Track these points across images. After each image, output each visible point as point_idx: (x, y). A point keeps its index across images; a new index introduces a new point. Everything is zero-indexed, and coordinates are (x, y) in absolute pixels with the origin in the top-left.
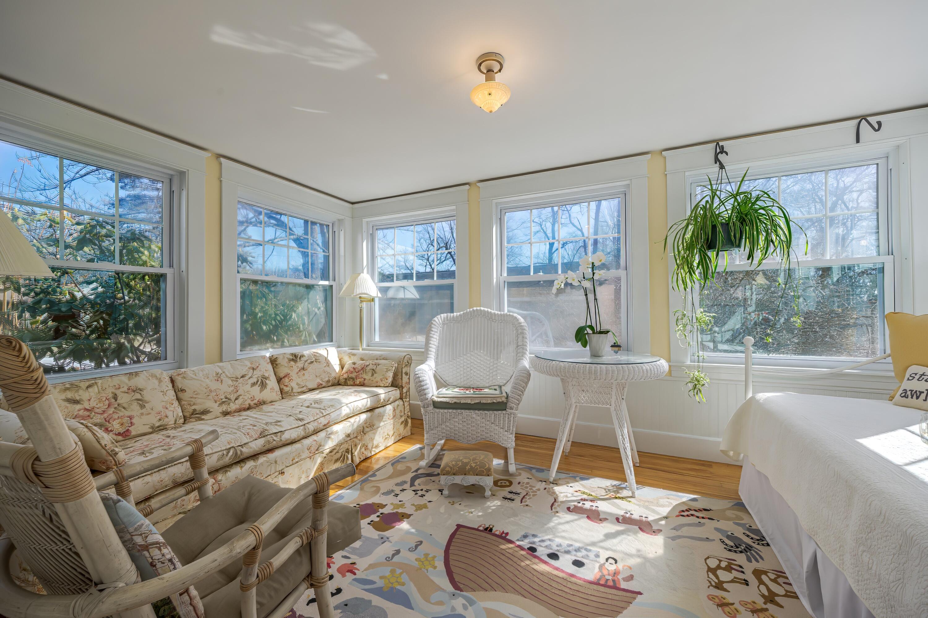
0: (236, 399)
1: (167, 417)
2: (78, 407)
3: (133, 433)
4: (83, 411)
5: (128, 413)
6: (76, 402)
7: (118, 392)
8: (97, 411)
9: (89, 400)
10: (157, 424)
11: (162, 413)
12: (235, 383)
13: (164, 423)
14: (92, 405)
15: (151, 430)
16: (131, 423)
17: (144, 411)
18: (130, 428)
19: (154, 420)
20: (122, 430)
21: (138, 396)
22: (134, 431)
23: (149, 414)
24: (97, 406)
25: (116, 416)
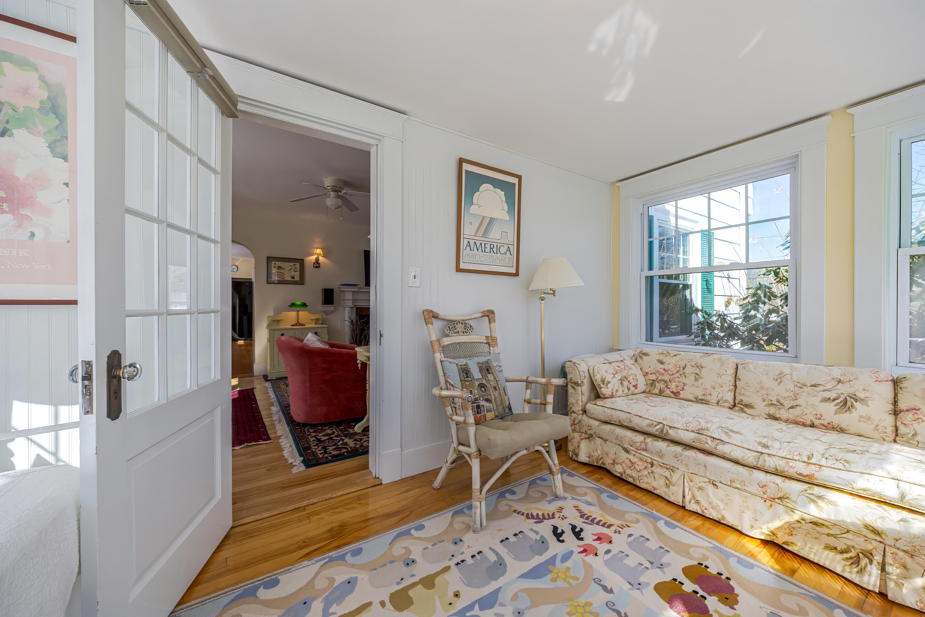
0: (792, 407)
1: (710, 395)
2: (662, 366)
3: (681, 396)
4: (663, 369)
5: (684, 381)
6: (662, 363)
7: (688, 364)
8: (669, 372)
9: (669, 364)
10: (700, 397)
11: (708, 391)
12: (797, 389)
13: (706, 399)
14: (668, 368)
15: (694, 400)
16: (683, 388)
17: (696, 383)
18: (681, 392)
19: (699, 393)
20: (675, 390)
21: (697, 371)
22: (683, 395)
23: (698, 387)
24: (671, 370)
25: (677, 380)
